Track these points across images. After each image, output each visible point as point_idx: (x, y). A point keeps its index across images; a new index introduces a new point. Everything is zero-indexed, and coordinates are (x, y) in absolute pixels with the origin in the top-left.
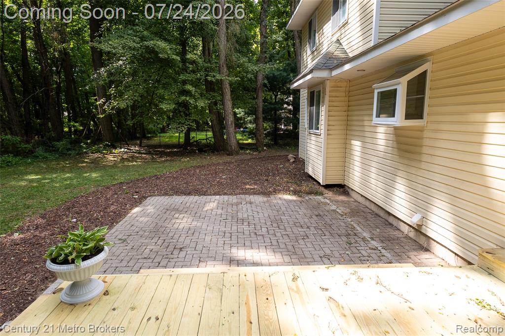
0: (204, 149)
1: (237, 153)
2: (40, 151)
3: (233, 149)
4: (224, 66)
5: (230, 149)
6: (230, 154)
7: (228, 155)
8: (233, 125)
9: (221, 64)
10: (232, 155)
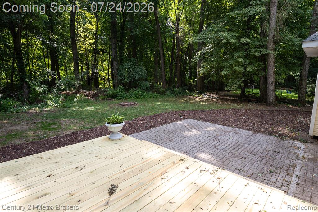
0: (251, 100)
1: (274, 105)
2: (168, 93)
3: (271, 101)
4: (271, 42)
5: (268, 101)
6: (268, 105)
7: (267, 105)
8: (273, 84)
9: (269, 41)
10: (270, 106)
